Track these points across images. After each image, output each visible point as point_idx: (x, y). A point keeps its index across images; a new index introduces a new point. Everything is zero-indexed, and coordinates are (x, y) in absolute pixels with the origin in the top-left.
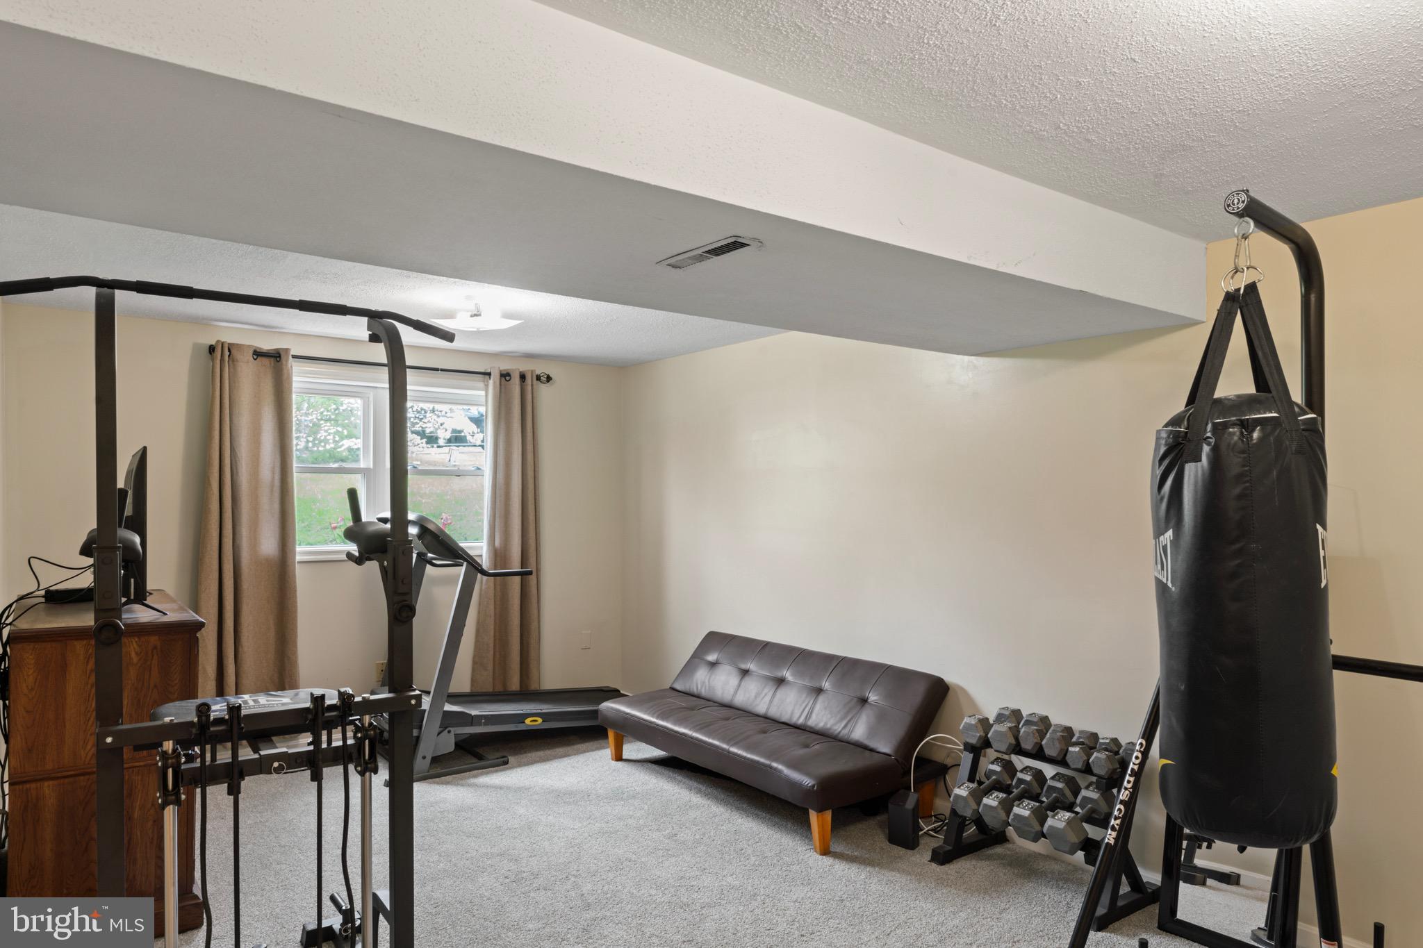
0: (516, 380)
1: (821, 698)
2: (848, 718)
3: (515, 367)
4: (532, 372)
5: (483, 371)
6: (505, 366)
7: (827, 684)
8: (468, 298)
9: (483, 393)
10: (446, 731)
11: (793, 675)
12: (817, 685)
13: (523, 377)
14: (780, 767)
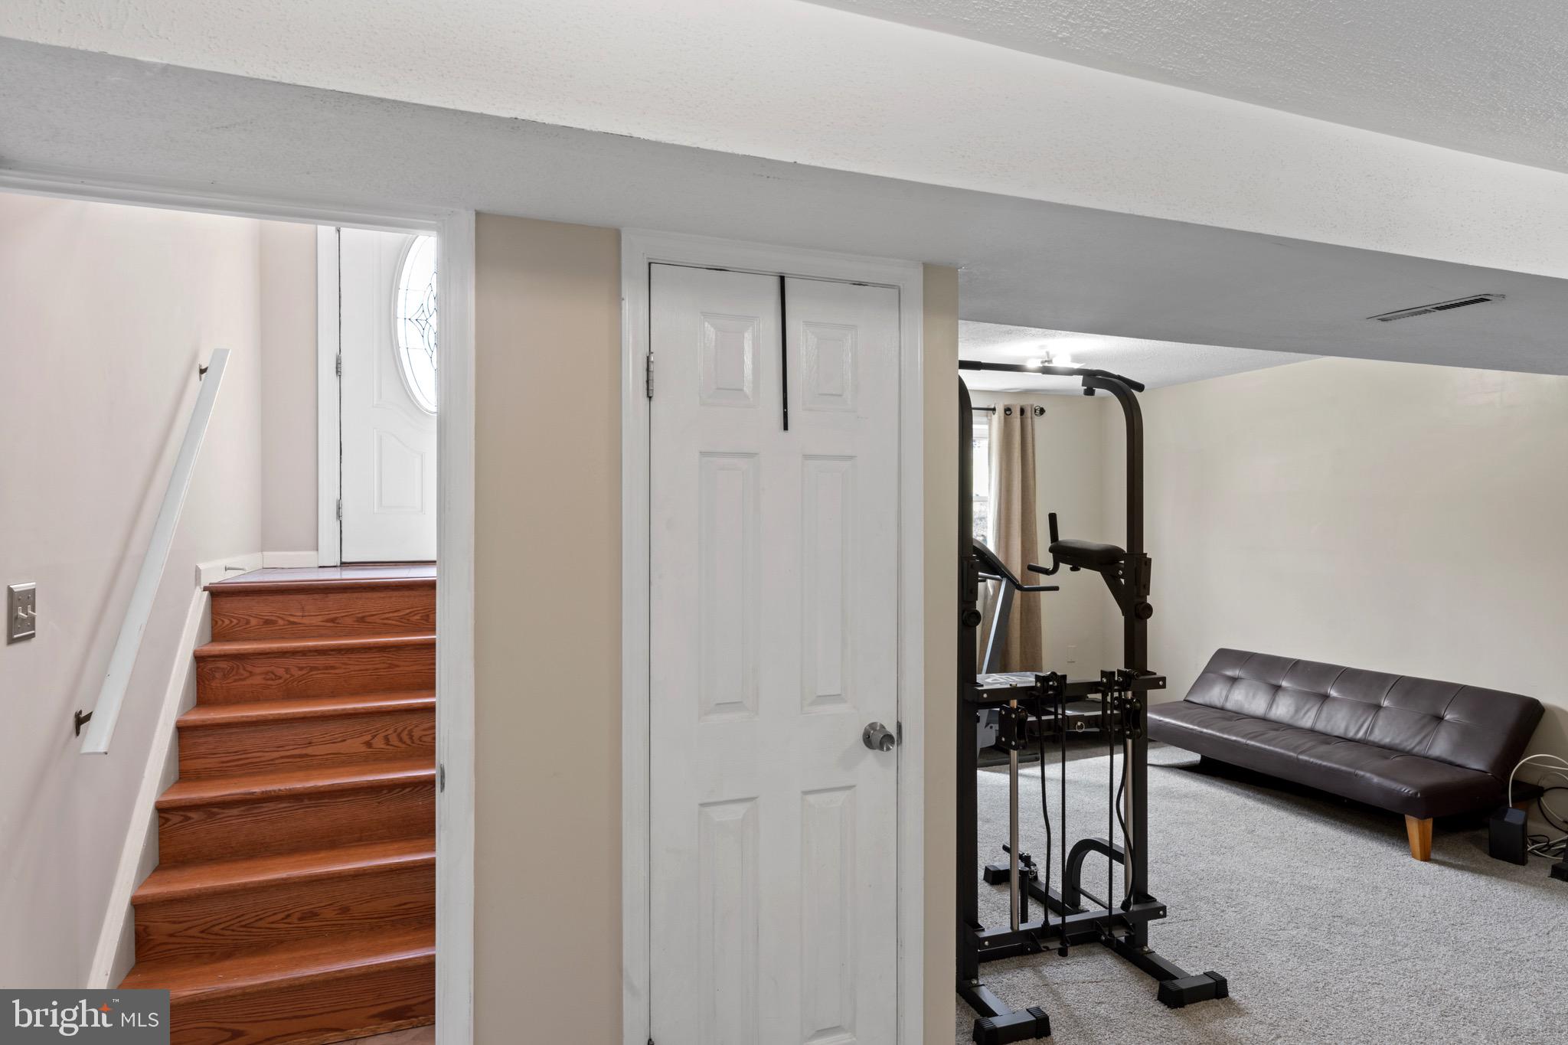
0: (1017, 413)
1: (1382, 714)
2: (1423, 734)
3: (1016, 404)
4: (1032, 406)
5: (986, 407)
6: (1008, 402)
7: (1386, 703)
8: (1042, 347)
9: (986, 427)
10: (989, 727)
11: (1339, 691)
12: (1374, 702)
13: (1022, 411)
14: (1368, 775)
